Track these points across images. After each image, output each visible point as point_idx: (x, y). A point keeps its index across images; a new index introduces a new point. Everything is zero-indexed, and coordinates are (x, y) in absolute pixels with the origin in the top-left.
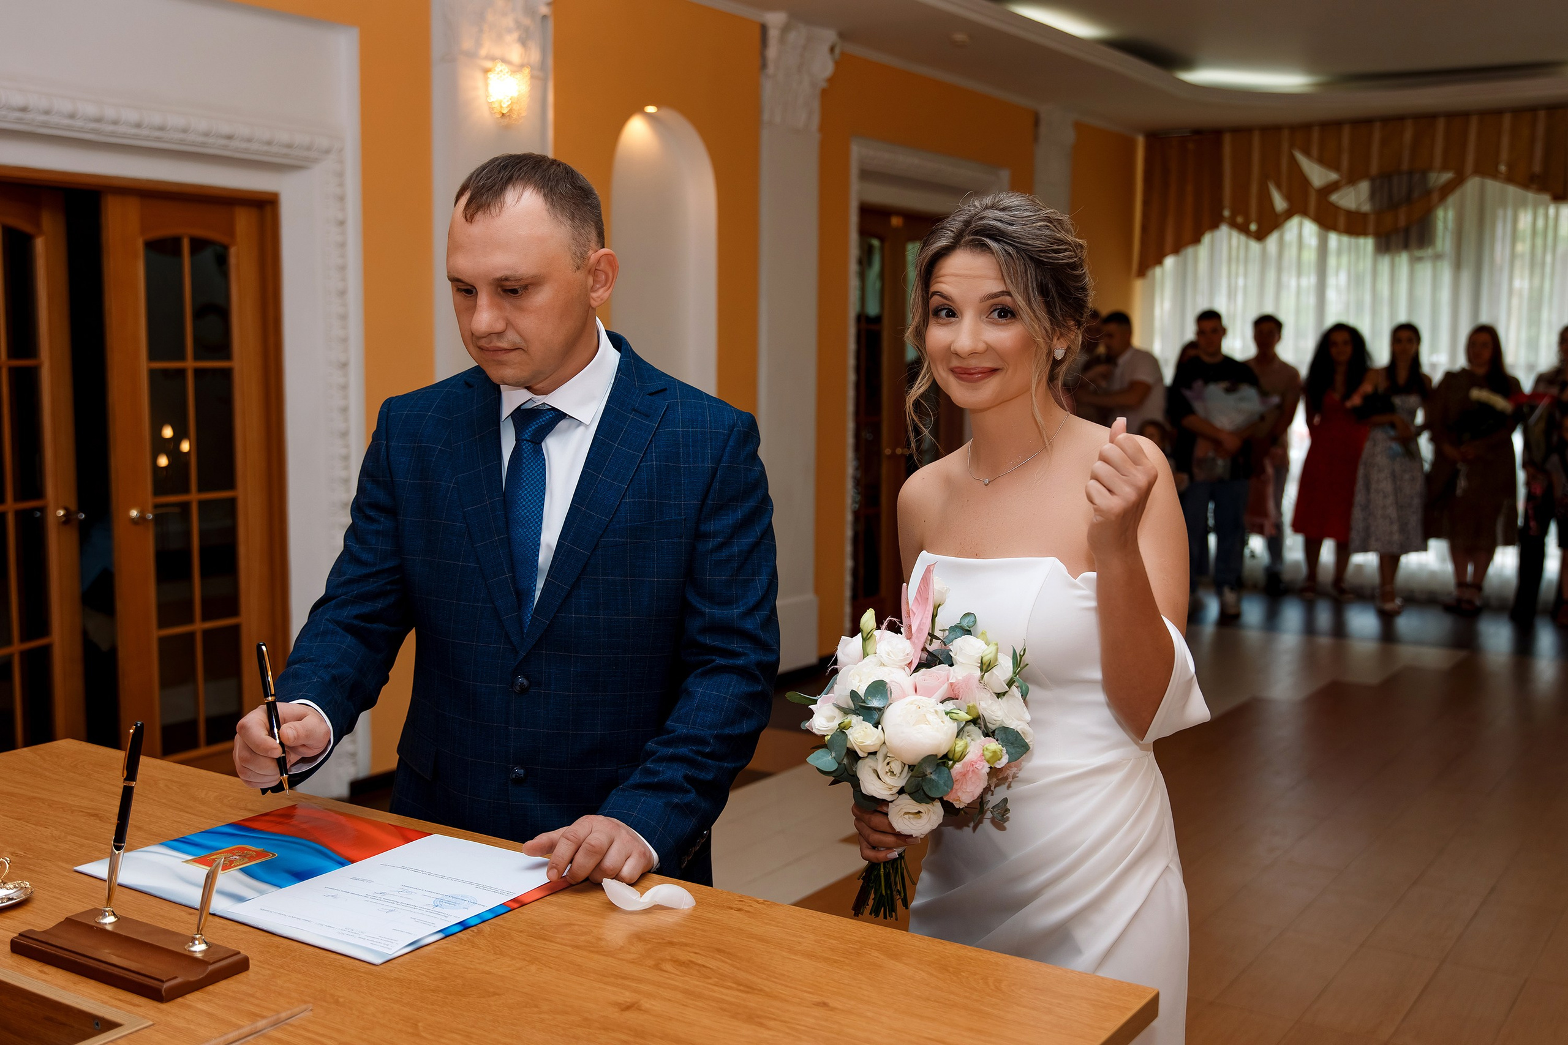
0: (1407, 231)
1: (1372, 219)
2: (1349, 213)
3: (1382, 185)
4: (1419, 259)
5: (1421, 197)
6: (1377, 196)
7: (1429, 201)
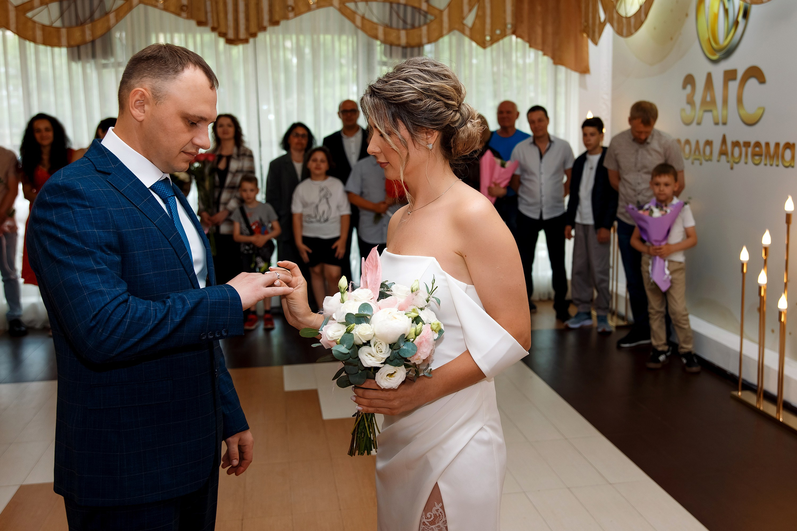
0: (93, 42)
1: (64, 31)
2: (44, 27)
3: (69, 6)
4: (105, 66)
5: (101, 17)
6: (66, 15)
7: (108, 20)
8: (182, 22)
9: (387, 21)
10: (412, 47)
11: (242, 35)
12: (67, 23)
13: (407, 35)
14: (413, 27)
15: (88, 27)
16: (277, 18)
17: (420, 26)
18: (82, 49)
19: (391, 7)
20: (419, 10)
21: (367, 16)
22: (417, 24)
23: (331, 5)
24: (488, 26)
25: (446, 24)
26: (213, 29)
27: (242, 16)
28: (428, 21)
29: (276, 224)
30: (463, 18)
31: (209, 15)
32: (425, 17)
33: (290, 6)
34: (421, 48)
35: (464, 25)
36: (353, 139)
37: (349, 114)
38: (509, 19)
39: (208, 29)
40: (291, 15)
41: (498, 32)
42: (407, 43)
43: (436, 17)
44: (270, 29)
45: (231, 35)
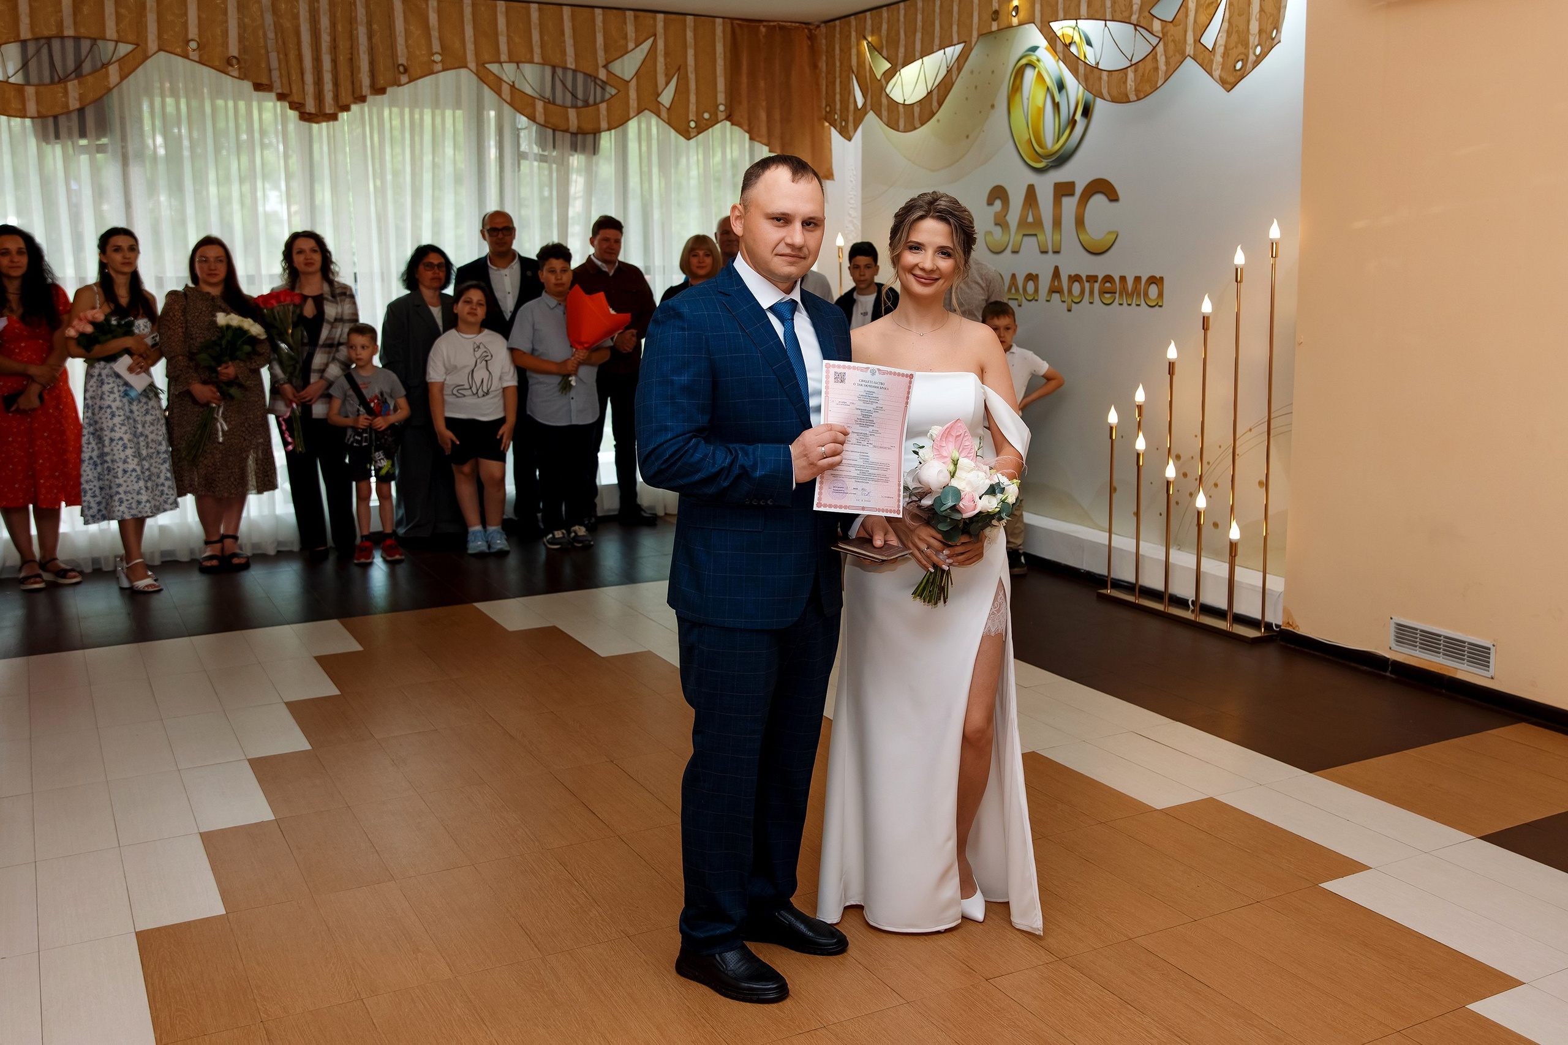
3: (38, 51)
4: (101, 149)
5: (94, 71)
6: (33, 64)
7: (107, 75)
8: (228, 82)
9: (548, 94)
10: (585, 134)
11: (329, 107)
12: (34, 79)
13: (578, 115)
14: (586, 104)
15: (72, 86)
16: (381, 82)
17: (595, 104)
18: (62, 120)
19: (554, 73)
20: (595, 79)
21: (517, 86)
22: (591, 101)
23: (465, 66)
24: (693, 107)
25: (633, 103)
26: (281, 97)
27: (327, 77)
28: (607, 96)
29: (403, 402)
30: (659, 95)
31: (275, 74)
32: (603, 89)
33: (402, 65)
34: (597, 135)
35: (659, 102)
36: (506, 271)
37: (500, 235)
38: (721, 98)
39: (273, 95)
40: (404, 79)
41: (706, 116)
42: (579, 127)
43: (619, 91)
44: (370, 98)
45: (311, 107)
